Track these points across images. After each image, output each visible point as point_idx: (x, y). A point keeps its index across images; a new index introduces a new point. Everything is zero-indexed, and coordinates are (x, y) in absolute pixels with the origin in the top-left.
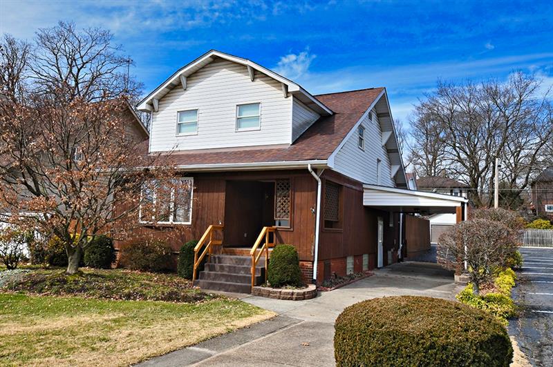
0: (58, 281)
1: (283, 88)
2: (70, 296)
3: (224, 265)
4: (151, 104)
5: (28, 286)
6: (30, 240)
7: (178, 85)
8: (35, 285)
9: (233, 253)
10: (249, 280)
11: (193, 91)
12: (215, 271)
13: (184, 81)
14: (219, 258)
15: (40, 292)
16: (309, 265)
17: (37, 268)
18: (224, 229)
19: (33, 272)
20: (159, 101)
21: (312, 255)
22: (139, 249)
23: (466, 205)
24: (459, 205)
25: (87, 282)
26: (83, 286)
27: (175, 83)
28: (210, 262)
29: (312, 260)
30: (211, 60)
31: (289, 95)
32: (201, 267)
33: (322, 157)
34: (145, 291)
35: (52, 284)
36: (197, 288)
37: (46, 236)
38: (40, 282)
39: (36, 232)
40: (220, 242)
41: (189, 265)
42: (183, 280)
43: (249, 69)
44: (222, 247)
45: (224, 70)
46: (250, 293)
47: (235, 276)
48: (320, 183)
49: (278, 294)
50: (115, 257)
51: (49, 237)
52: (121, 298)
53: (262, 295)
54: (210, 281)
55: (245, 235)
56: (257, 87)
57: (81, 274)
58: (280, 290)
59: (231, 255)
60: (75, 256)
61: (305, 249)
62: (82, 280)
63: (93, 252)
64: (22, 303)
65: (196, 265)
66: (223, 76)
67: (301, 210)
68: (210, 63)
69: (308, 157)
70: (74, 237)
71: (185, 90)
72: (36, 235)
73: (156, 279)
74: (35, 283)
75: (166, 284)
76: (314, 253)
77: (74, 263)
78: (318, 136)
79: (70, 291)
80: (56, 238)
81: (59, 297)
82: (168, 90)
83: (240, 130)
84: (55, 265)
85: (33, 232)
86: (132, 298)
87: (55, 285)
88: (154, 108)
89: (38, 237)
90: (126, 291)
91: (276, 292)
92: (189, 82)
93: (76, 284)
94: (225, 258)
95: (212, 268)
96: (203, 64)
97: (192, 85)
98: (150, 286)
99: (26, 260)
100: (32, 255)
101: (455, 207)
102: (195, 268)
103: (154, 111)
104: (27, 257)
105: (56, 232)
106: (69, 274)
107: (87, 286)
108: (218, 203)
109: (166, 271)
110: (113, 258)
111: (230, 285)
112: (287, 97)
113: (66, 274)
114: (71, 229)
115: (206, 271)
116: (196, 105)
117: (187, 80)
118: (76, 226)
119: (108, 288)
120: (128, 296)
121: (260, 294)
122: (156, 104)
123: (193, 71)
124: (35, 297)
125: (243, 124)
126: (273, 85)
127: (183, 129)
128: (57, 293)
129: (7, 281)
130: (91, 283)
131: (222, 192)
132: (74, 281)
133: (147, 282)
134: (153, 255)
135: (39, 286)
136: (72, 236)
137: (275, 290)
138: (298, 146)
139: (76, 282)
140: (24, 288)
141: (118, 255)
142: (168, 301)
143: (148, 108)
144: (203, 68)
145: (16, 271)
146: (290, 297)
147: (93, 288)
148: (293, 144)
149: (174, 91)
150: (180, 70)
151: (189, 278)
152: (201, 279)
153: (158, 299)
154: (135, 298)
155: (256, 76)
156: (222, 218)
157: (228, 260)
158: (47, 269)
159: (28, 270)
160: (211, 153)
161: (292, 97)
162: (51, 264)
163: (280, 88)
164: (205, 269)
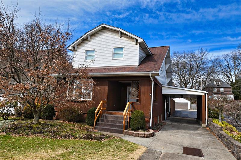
0: (28, 127)
1: (135, 41)
2: (34, 136)
3: (109, 119)
4: (74, 47)
5: (12, 130)
6: (15, 106)
7: (86, 39)
8: (16, 129)
9: (111, 114)
10: (122, 127)
11: (93, 42)
12: (104, 122)
13: (89, 37)
14: (106, 116)
15: (18, 133)
16: (148, 120)
17: (18, 120)
18: (107, 103)
19: (15, 122)
20: (77, 46)
21: (150, 115)
22: (68, 111)
23: (206, 95)
24: (204, 94)
25: (43, 128)
26: (41, 130)
27: (85, 38)
28: (101, 118)
29: (150, 118)
30: (102, 28)
31: (137, 44)
32: (98, 120)
33: (156, 70)
34: (74, 134)
35: (25, 129)
36: (96, 130)
37: (23, 105)
38: (19, 128)
39: (18, 102)
40: (105, 109)
41: (92, 119)
42: (89, 126)
43: (119, 32)
44: (106, 111)
45: (107, 33)
46: (123, 133)
47: (114, 125)
48: (153, 83)
49: (138, 135)
50: (55, 114)
51: (24, 105)
52: (61, 138)
53: (129, 135)
54: (103, 127)
55: (115, 105)
56: (122, 40)
57: (40, 123)
58: (138, 132)
59: (110, 114)
60: (38, 114)
61: (146, 112)
62: (40, 127)
63: (45, 112)
64: (8, 141)
65: (95, 119)
66: (107, 35)
67: (144, 94)
68: (101, 30)
69: (149, 71)
70: (37, 105)
71: (89, 41)
72: (18, 104)
73: (76, 126)
74: (16, 128)
75: (82, 129)
76: (151, 115)
77: (36, 118)
78: (149, 62)
79: (34, 133)
80: (28, 106)
81: (29, 137)
82: (81, 41)
83: (114, 59)
84: (27, 118)
85: (17, 102)
86: (67, 137)
87: (26, 130)
88: (75, 49)
89: (19, 104)
90: (64, 133)
91: (136, 134)
92: (91, 38)
93: (38, 129)
94: (109, 116)
95: (103, 121)
96: (98, 30)
97: (92, 39)
98: (75, 130)
99: (13, 115)
100: (16, 113)
101: (202, 95)
102: (95, 121)
103: (75, 50)
104: (14, 113)
105: (28, 102)
106: (34, 124)
107: (43, 130)
108: (104, 91)
109: (80, 122)
110: (54, 115)
111: (113, 129)
112: (136, 45)
113: (32, 124)
114: (36, 101)
115: (100, 122)
116: (93, 48)
117: (90, 37)
118: (38, 100)
119: (54, 132)
120: (65, 136)
121: (128, 134)
122: (76, 47)
123: (93, 33)
124: (15, 136)
125: (115, 56)
126: (130, 39)
127: (88, 58)
128: (28, 134)
129: (2, 127)
130: (45, 128)
131: (106, 86)
132: (37, 127)
133: (73, 128)
134: (74, 114)
135: (18, 130)
136: (36, 104)
137: (136, 132)
138: (142, 66)
139: (38, 128)
140: (10, 131)
141: (57, 113)
142: (87, 139)
143: (72, 49)
144: (98, 32)
145: (7, 121)
146: (143, 136)
147: (46, 132)
148: (139, 65)
149: (84, 42)
150: (87, 32)
151: (92, 125)
152: (98, 126)
153: (81, 138)
154: (69, 137)
155: (122, 36)
156: (107, 97)
157: (110, 117)
158: (22, 120)
159: (13, 121)
160: (101, 69)
161: (139, 45)
162: (25, 117)
163: (133, 41)
164: (99, 121)
